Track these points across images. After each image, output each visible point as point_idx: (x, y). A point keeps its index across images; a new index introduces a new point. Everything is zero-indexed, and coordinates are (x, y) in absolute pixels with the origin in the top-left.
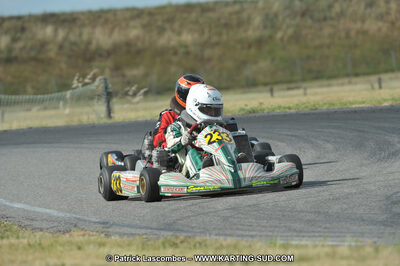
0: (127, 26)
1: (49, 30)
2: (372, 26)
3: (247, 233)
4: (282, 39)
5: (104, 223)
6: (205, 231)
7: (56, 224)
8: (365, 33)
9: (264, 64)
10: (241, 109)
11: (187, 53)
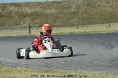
0: (36, 7)
1: (13, 8)
2: (108, 9)
3: (69, 69)
4: (81, 12)
5: (27, 65)
6: (57, 68)
7: (13, 65)
8: (106, 11)
9: (76, 19)
10: (69, 32)
11: (53, 16)
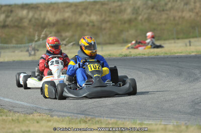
0: (64, 11)
1: (25, 12)
2: (187, 15)
3: (122, 117)
4: (141, 20)
5: (50, 110)
6: (101, 115)
7: (26, 110)
8: (183, 18)
9: (132, 32)
11: (94, 26)
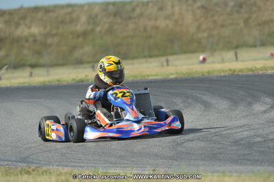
2: (162, 23)
3: (78, 164)
4: (100, 32)
6: (49, 163)
8: (156, 28)
9: (88, 49)
10: (73, 80)
11: (35, 41)
